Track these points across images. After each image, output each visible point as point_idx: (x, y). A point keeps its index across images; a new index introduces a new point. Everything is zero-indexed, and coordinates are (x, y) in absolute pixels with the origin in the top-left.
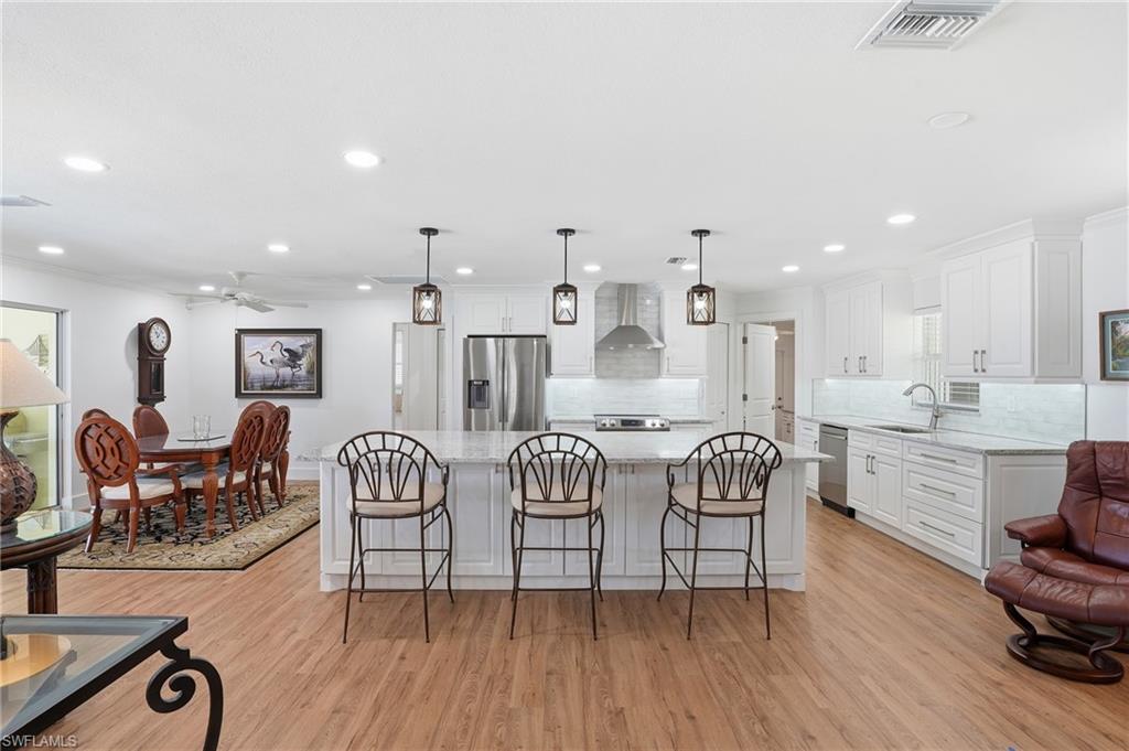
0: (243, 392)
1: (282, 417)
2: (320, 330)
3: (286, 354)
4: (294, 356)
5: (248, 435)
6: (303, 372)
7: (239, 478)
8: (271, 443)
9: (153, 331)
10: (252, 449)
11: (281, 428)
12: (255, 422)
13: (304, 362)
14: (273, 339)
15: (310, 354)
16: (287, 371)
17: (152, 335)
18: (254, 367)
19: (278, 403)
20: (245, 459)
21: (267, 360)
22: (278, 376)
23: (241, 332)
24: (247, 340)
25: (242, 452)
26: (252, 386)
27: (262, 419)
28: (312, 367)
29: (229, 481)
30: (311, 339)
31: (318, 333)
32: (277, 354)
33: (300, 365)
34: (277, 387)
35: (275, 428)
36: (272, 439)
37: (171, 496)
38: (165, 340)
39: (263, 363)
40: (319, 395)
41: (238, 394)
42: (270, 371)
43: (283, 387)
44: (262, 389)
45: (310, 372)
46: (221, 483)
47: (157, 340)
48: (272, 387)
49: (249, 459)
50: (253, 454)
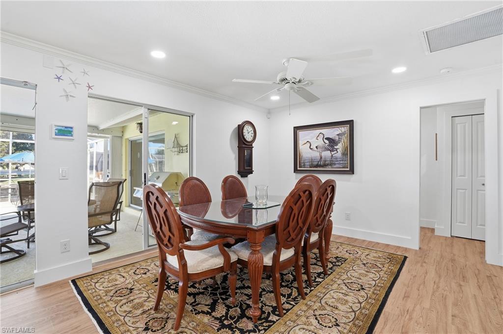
0: (298, 169)
1: (329, 191)
2: (352, 121)
3: (327, 142)
4: (332, 142)
5: (296, 211)
6: (339, 154)
7: (287, 254)
8: (318, 215)
9: (245, 128)
10: (301, 224)
11: (328, 200)
12: (304, 198)
13: (340, 147)
14: (317, 132)
15: (345, 140)
16: (327, 154)
17: (244, 131)
18: (306, 152)
19: (324, 178)
20: (293, 235)
21: (313, 147)
22: (321, 158)
23: (296, 129)
24: (301, 134)
25: (290, 229)
26: (304, 165)
27: (310, 194)
28: (346, 149)
29: (276, 258)
30: (345, 129)
31: (350, 123)
32: (320, 142)
33: (337, 149)
34: (320, 165)
35: (323, 202)
36: (320, 212)
37: (221, 269)
38: (253, 135)
39: (311, 149)
40: (352, 171)
41: (296, 170)
42: (316, 155)
43: (325, 165)
44: (311, 167)
45: (344, 154)
46: (268, 260)
47: (248, 135)
48: (317, 166)
49: (297, 236)
50: (301, 229)
